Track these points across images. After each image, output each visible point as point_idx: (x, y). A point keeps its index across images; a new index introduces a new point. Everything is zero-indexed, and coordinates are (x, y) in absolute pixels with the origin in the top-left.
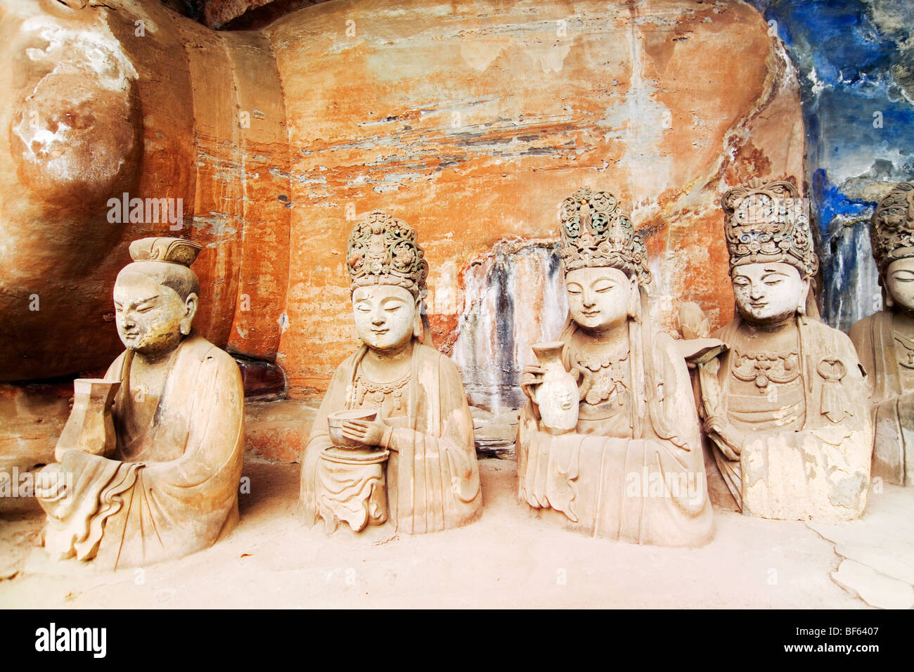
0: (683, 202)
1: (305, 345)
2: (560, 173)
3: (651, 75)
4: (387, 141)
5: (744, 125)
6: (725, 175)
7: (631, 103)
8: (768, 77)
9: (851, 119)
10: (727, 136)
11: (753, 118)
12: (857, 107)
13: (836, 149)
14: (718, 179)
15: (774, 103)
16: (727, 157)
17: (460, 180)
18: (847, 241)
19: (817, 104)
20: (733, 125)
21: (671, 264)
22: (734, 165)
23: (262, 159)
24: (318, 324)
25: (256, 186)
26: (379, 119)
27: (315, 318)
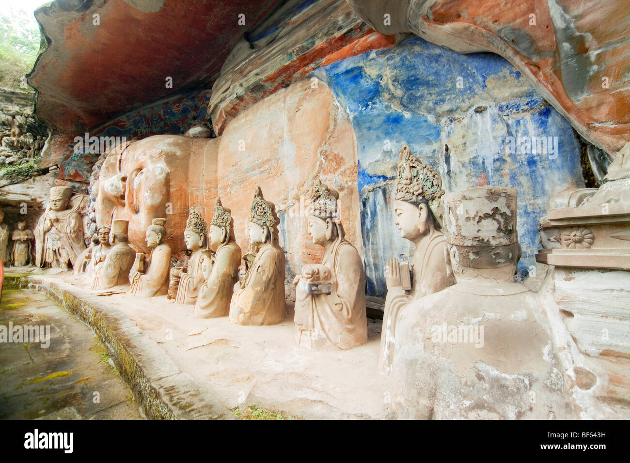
3: (289, 130)
4: (232, 175)
5: (325, 144)
6: (322, 170)
7: (285, 145)
8: (331, 117)
9: (369, 128)
10: (319, 151)
11: (329, 139)
12: (371, 121)
13: (364, 147)
14: (319, 173)
15: (337, 128)
16: (321, 162)
18: (371, 200)
20: (320, 145)
22: (325, 165)
23: (209, 185)
25: (207, 195)
26: (231, 167)
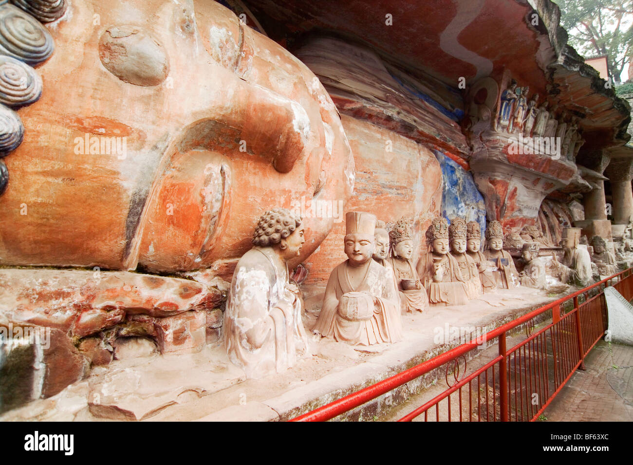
0: (422, 217)
1: (324, 259)
2: (403, 202)
3: (422, 176)
4: (363, 180)
7: (418, 184)
9: (451, 198)
12: (451, 195)
13: (448, 205)
17: (381, 200)
19: (446, 192)
21: (420, 235)
24: (332, 250)
26: (361, 171)
27: (332, 247)
